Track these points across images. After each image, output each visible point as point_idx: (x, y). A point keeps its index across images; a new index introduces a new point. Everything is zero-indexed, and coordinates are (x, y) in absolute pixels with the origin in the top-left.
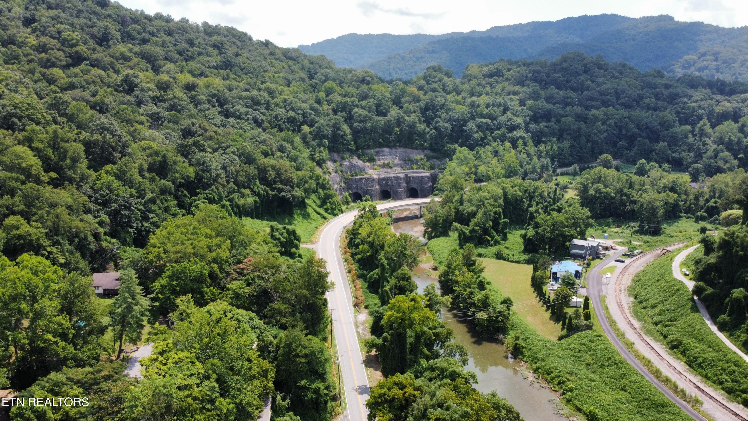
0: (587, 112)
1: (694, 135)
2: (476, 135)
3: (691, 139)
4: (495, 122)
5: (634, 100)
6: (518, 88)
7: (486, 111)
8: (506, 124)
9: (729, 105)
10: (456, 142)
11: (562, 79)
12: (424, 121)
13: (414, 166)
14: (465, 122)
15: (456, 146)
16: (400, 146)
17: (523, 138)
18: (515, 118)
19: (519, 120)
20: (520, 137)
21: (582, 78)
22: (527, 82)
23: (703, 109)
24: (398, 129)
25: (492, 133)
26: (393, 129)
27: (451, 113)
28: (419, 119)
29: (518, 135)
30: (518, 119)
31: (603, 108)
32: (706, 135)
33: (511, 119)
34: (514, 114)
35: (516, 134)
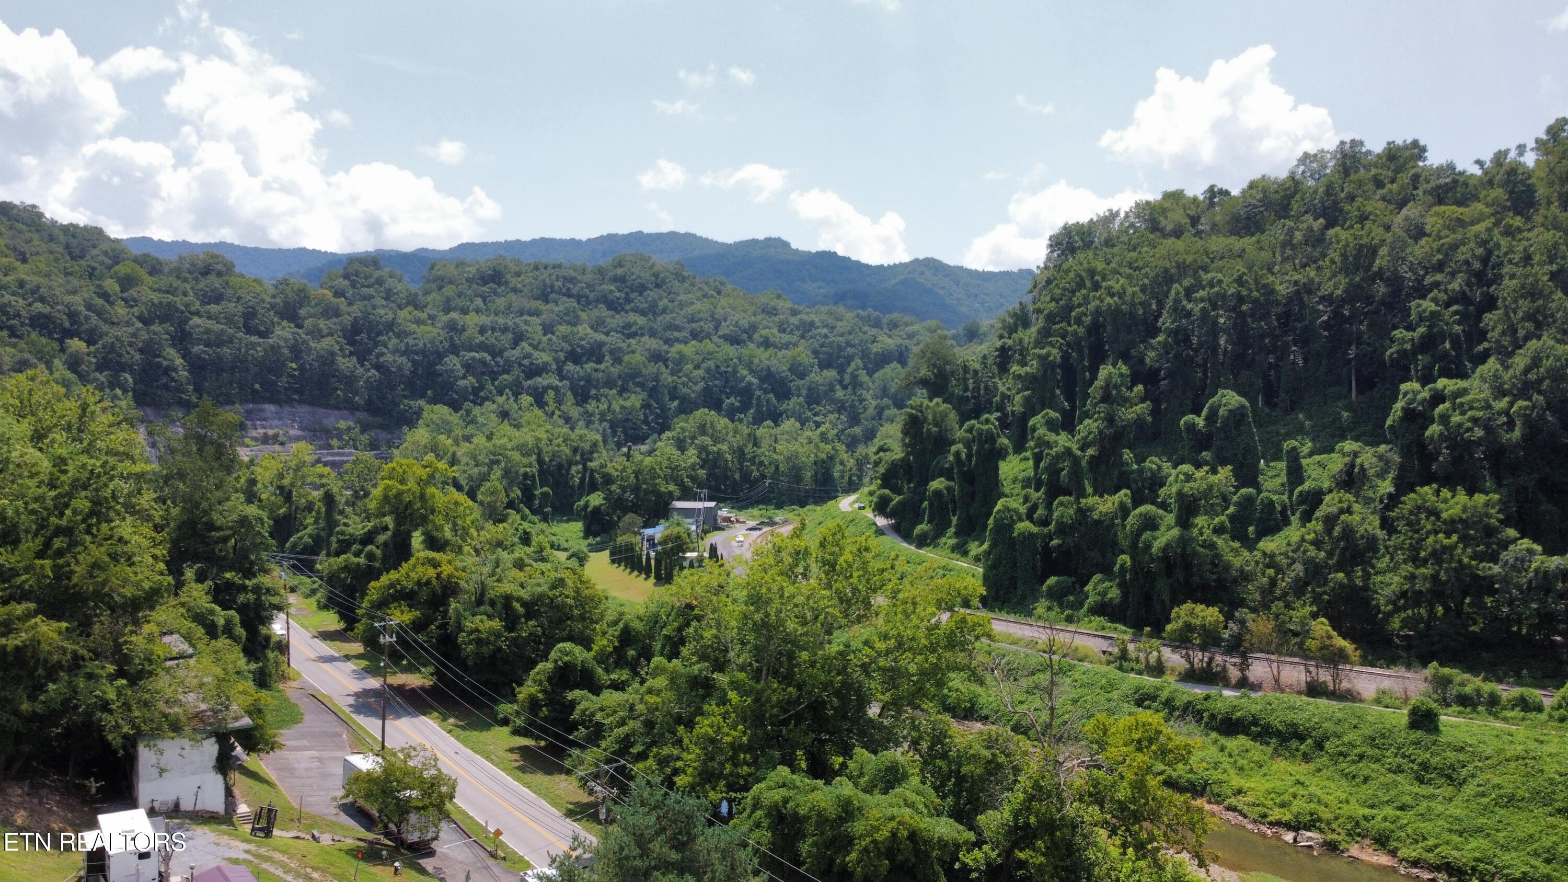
0: (665, 347)
1: (845, 387)
2: (462, 383)
3: (840, 394)
4: (499, 359)
5: (745, 332)
6: (538, 304)
7: (479, 339)
8: (520, 365)
9: (890, 341)
10: (423, 396)
11: (618, 294)
12: (351, 354)
13: (335, 442)
14: (440, 356)
15: (422, 403)
16: (301, 402)
17: (556, 389)
18: (536, 354)
19: (543, 357)
20: (550, 387)
21: (652, 294)
22: (553, 296)
23: (853, 346)
24: (294, 365)
25: (493, 380)
26: (284, 365)
27: (410, 341)
28: (341, 350)
29: (545, 383)
30: (542, 354)
31: (694, 342)
32: (861, 385)
33: (527, 356)
34: (535, 347)
35: (541, 381)
